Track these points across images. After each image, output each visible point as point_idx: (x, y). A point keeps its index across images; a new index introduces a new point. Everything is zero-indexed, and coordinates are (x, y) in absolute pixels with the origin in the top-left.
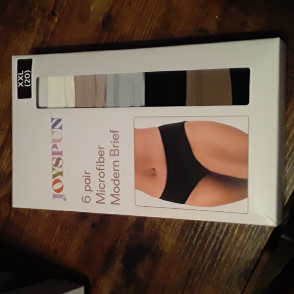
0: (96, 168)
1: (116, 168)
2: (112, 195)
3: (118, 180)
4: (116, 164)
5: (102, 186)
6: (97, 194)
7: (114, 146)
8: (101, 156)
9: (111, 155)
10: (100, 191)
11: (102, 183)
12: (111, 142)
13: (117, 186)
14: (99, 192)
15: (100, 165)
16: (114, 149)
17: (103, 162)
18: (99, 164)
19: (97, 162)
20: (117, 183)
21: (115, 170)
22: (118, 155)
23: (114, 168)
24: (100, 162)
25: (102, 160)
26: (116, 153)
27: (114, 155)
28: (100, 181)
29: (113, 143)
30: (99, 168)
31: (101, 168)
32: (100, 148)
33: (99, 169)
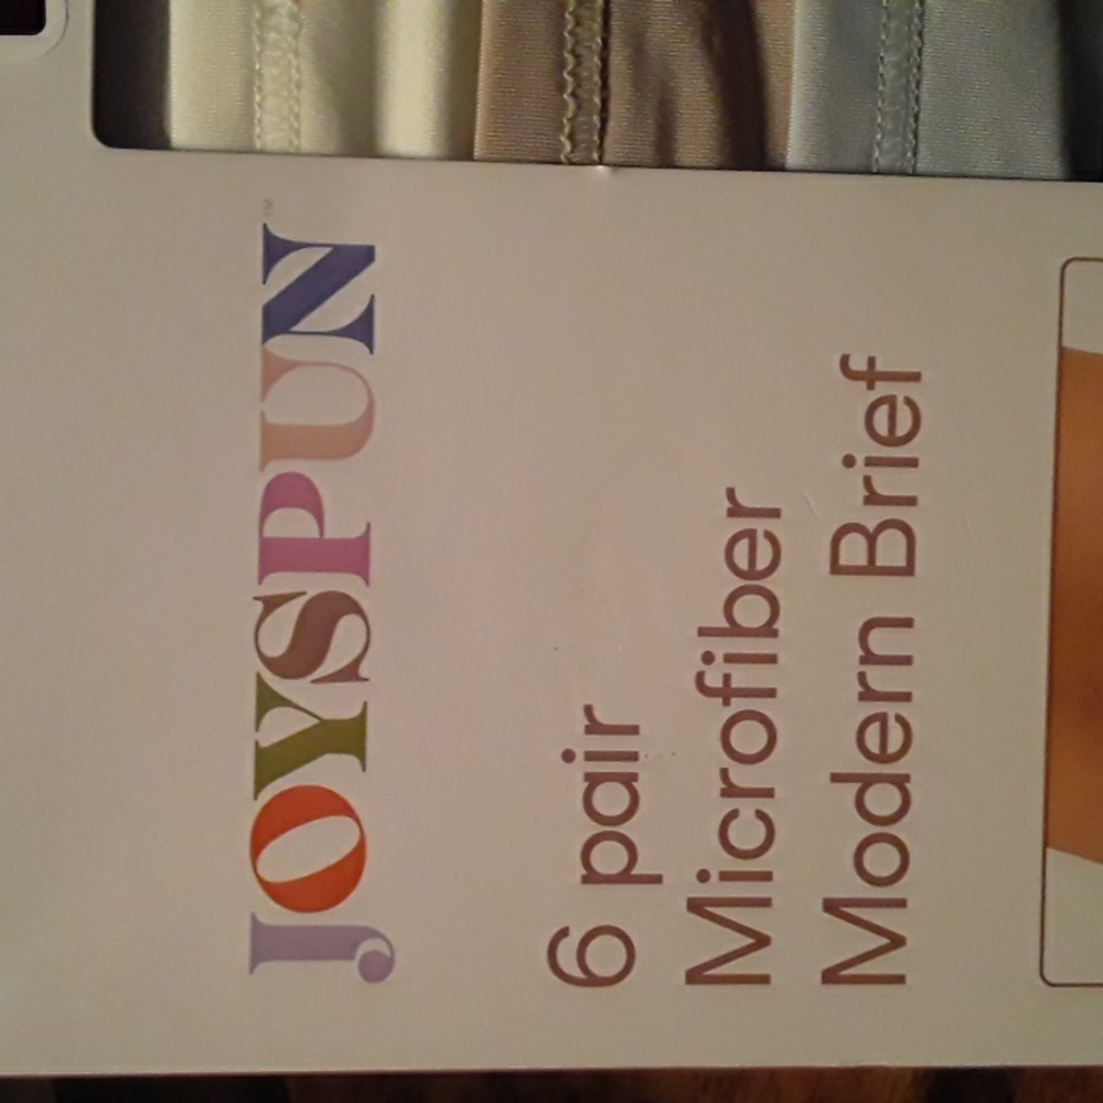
0: (700, 677)
1: (879, 678)
2: (832, 906)
3: (900, 782)
4: (881, 642)
5: (747, 834)
6: (696, 906)
7: (873, 498)
8: (752, 580)
9: (836, 568)
10: (726, 876)
11: (747, 808)
12: (849, 461)
13: (882, 831)
14: (715, 889)
15: (729, 659)
16: (872, 517)
17: (768, 630)
18: (721, 647)
19: (703, 632)
20: (883, 800)
21: (868, 694)
22: (909, 570)
23: (862, 677)
24: (735, 630)
25: (752, 612)
26: (891, 549)
27: (871, 569)
28: (730, 791)
29: (860, 469)
30: (727, 678)
31: (742, 677)
32: (736, 511)
33: (726, 693)
